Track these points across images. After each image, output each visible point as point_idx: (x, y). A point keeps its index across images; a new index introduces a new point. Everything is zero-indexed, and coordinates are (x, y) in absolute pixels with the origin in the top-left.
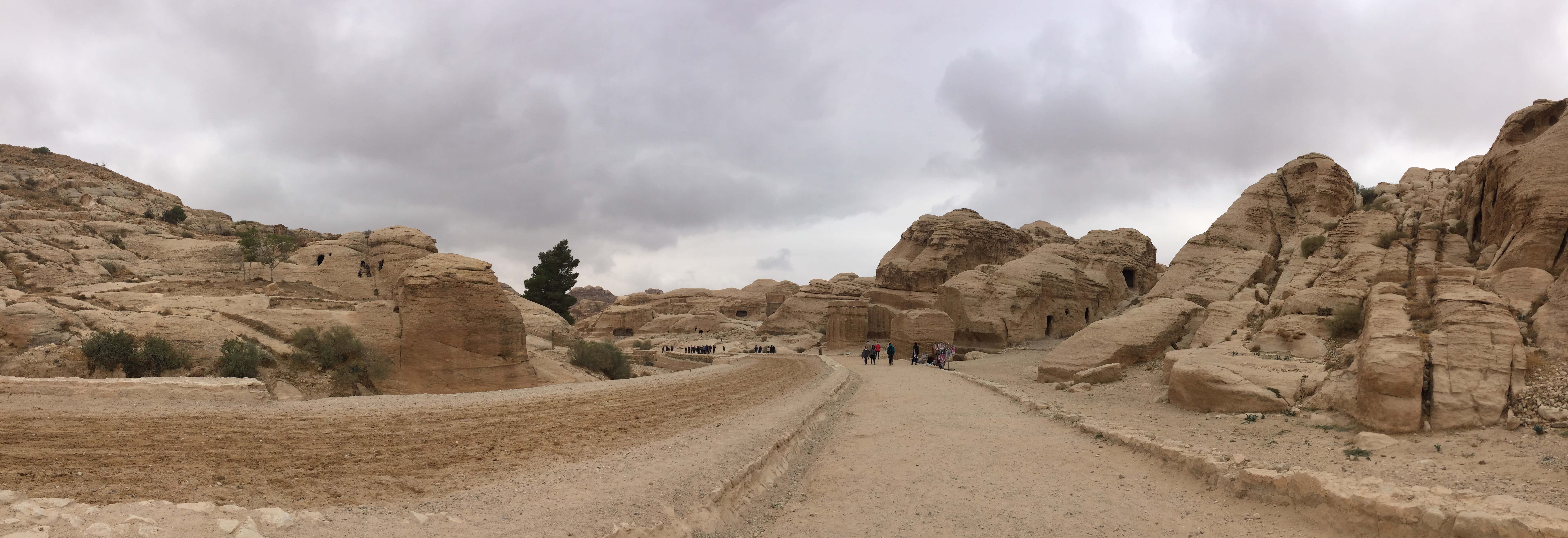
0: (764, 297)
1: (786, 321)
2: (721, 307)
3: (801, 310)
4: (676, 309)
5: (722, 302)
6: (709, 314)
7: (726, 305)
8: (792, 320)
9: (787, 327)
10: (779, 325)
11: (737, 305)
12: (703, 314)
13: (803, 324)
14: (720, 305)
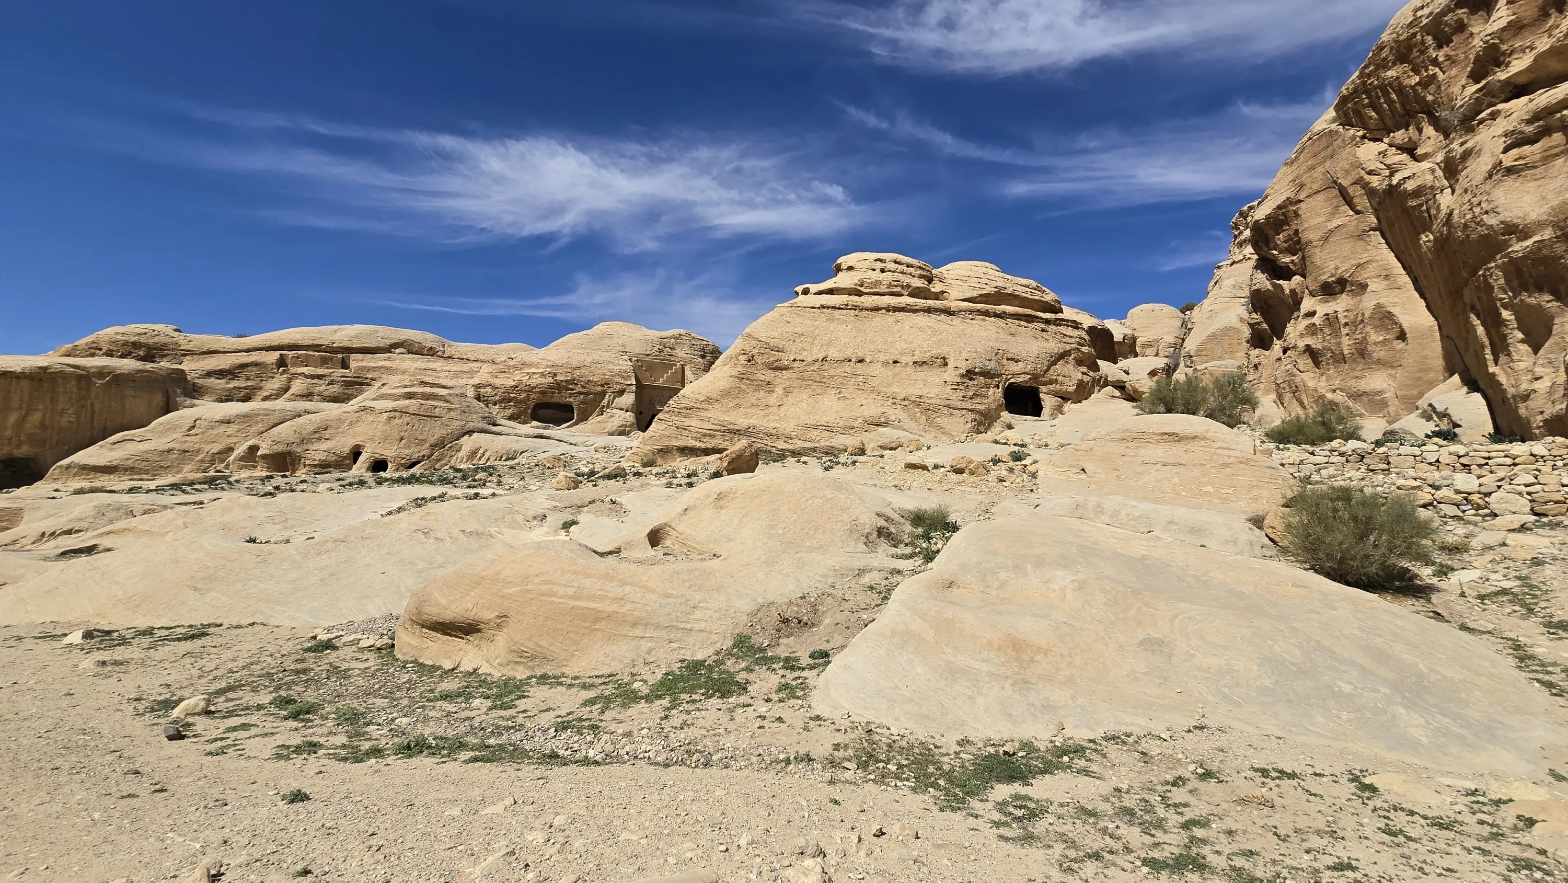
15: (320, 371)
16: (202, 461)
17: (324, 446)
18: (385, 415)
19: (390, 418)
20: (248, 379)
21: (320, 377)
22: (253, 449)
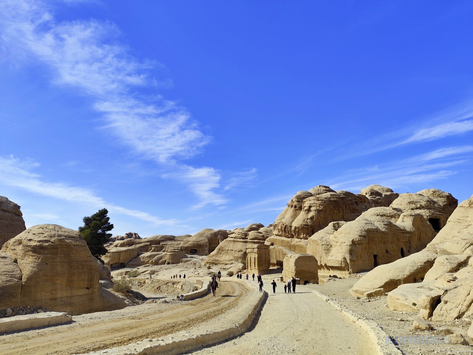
0: (207, 241)
1: (221, 255)
2: (181, 247)
3: (230, 249)
4: (153, 249)
5: (182, 244)
6: (174, 252)
7: (184, 246)
8: (225, 255)
9: (222, 260)
10: (217, 258)
11: (191, 245)
12: (170, 252)
13: (232, 258)
14: (180, 246)
17: (161, 260)
19: (170, 256)
20: (146, 248)
21: (156, 247)
22: (152, 261)
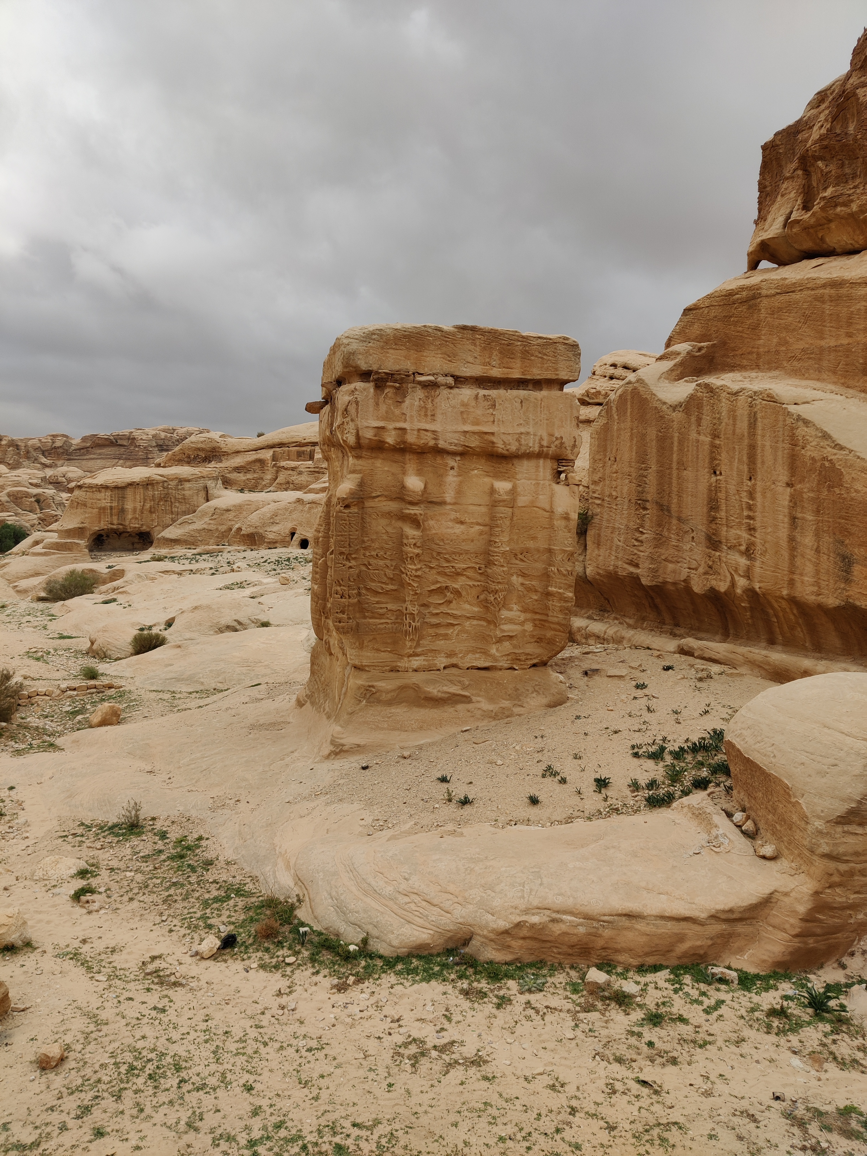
15: (293, 464)
16: (218, 537)
17: (275, 528)
18: (308, 506)
19: (310, 508)
20: (255, 472)
21: (293, 469)
22: (240, 529)
